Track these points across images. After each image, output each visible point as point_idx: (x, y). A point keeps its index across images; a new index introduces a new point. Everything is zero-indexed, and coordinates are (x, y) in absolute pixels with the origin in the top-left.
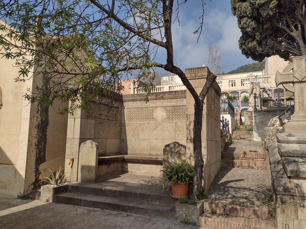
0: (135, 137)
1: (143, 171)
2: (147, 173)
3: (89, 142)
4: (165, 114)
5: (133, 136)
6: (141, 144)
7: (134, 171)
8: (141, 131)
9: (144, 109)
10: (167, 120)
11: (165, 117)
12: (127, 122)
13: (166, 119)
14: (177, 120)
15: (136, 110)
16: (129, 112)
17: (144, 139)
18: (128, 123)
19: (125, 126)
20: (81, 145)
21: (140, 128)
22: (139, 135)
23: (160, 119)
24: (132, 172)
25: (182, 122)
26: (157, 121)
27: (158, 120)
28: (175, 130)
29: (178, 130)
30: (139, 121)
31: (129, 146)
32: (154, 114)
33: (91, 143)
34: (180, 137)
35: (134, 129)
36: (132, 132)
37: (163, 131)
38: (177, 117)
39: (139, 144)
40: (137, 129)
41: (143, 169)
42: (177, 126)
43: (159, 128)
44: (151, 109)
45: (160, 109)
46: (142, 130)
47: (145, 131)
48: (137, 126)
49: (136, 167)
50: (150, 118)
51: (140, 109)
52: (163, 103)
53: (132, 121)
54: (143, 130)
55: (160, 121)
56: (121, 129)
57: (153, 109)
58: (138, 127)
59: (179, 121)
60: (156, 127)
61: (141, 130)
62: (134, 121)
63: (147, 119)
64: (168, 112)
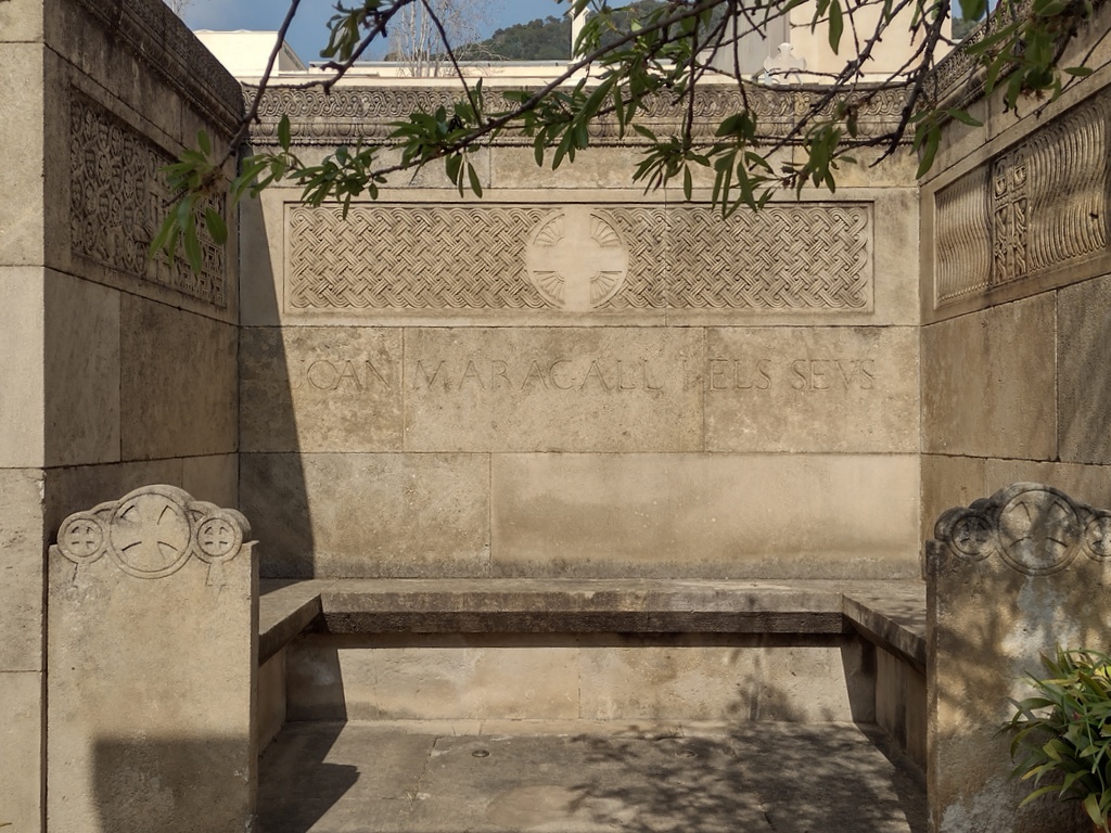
0: (370, 441)
1: (472, 699)
2: (512, 709)
3: (160, 502)
4: (618, 261)
5: (353, 427)
6: (423, 492)
7: (392, 704)
8: (423, 391)
9: (446, 216)
10: (640, 310)
11: (618, 282)
12: (291, 317)
13: (632, 297)
14: (718, 308)
15: (371, 219)
16: (311, 237)
17: (455, 455)
18: (299, 322)
19: (278, 351)
20: (65, 537)
21: (410, 369)
22: (402, 424)
23: (577, 297)
24: (382, 714)
25: (756, 321)
26: (558, 315)
27: (565, 308)
28: (705, 383)
29: (728, 383)
30: (399, 309)
31: (324, 511)
32: (534, 257)
33: (189, 514)
34: (739, 434)
35: (362, 373)
36: (345, 399)
37: (608, 389)
38: (718, 286)
39: (410, 489)
40: (384, 372)
41: (479, 681)
42: (717, 350)
43: (577, 367)
44: (506, 217)
45: (577, 218)
46: (430, 381)
47: (454, 388)
48: (382, 352)
49: (412, 670)
50: (495, 287)
51: (406, 216)
52: (604, 175)
53: (340, 309)
54: (439, 383)
55: (583, 316)
56: (241, 373)
57: (525, 216)
58: (395, 354)
59: (730, 315)
60: (545, 360)
61: (423, 384)
62: (360, 310)
63: (469, 297)
64: (640, 244)
